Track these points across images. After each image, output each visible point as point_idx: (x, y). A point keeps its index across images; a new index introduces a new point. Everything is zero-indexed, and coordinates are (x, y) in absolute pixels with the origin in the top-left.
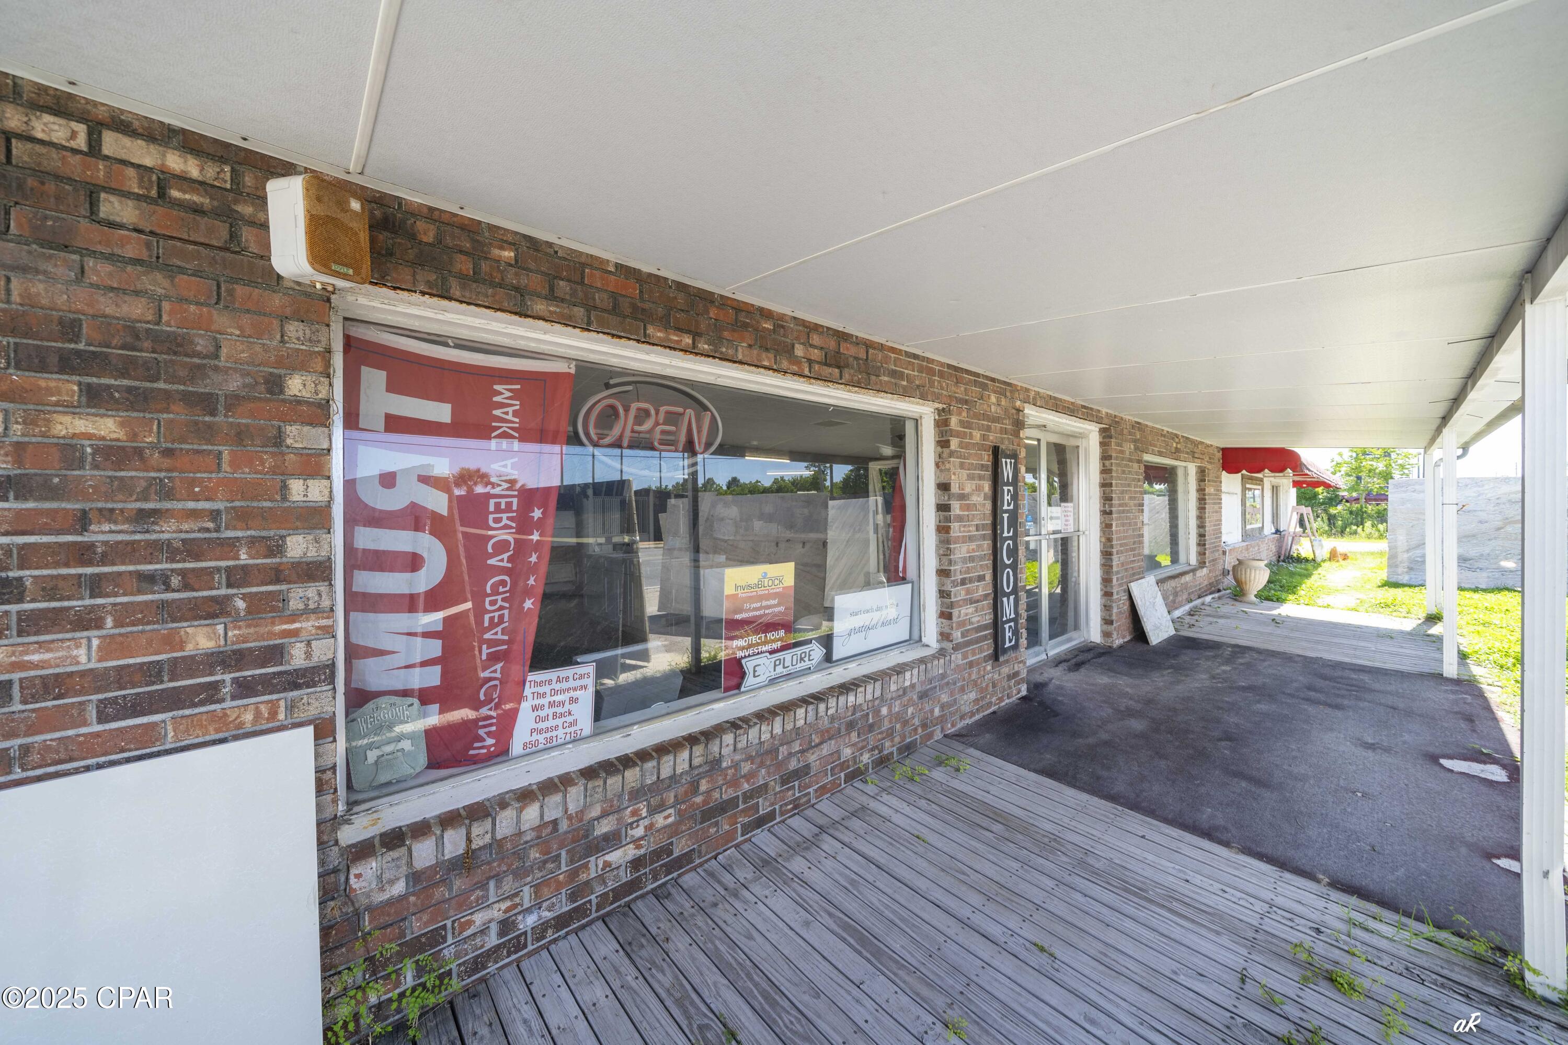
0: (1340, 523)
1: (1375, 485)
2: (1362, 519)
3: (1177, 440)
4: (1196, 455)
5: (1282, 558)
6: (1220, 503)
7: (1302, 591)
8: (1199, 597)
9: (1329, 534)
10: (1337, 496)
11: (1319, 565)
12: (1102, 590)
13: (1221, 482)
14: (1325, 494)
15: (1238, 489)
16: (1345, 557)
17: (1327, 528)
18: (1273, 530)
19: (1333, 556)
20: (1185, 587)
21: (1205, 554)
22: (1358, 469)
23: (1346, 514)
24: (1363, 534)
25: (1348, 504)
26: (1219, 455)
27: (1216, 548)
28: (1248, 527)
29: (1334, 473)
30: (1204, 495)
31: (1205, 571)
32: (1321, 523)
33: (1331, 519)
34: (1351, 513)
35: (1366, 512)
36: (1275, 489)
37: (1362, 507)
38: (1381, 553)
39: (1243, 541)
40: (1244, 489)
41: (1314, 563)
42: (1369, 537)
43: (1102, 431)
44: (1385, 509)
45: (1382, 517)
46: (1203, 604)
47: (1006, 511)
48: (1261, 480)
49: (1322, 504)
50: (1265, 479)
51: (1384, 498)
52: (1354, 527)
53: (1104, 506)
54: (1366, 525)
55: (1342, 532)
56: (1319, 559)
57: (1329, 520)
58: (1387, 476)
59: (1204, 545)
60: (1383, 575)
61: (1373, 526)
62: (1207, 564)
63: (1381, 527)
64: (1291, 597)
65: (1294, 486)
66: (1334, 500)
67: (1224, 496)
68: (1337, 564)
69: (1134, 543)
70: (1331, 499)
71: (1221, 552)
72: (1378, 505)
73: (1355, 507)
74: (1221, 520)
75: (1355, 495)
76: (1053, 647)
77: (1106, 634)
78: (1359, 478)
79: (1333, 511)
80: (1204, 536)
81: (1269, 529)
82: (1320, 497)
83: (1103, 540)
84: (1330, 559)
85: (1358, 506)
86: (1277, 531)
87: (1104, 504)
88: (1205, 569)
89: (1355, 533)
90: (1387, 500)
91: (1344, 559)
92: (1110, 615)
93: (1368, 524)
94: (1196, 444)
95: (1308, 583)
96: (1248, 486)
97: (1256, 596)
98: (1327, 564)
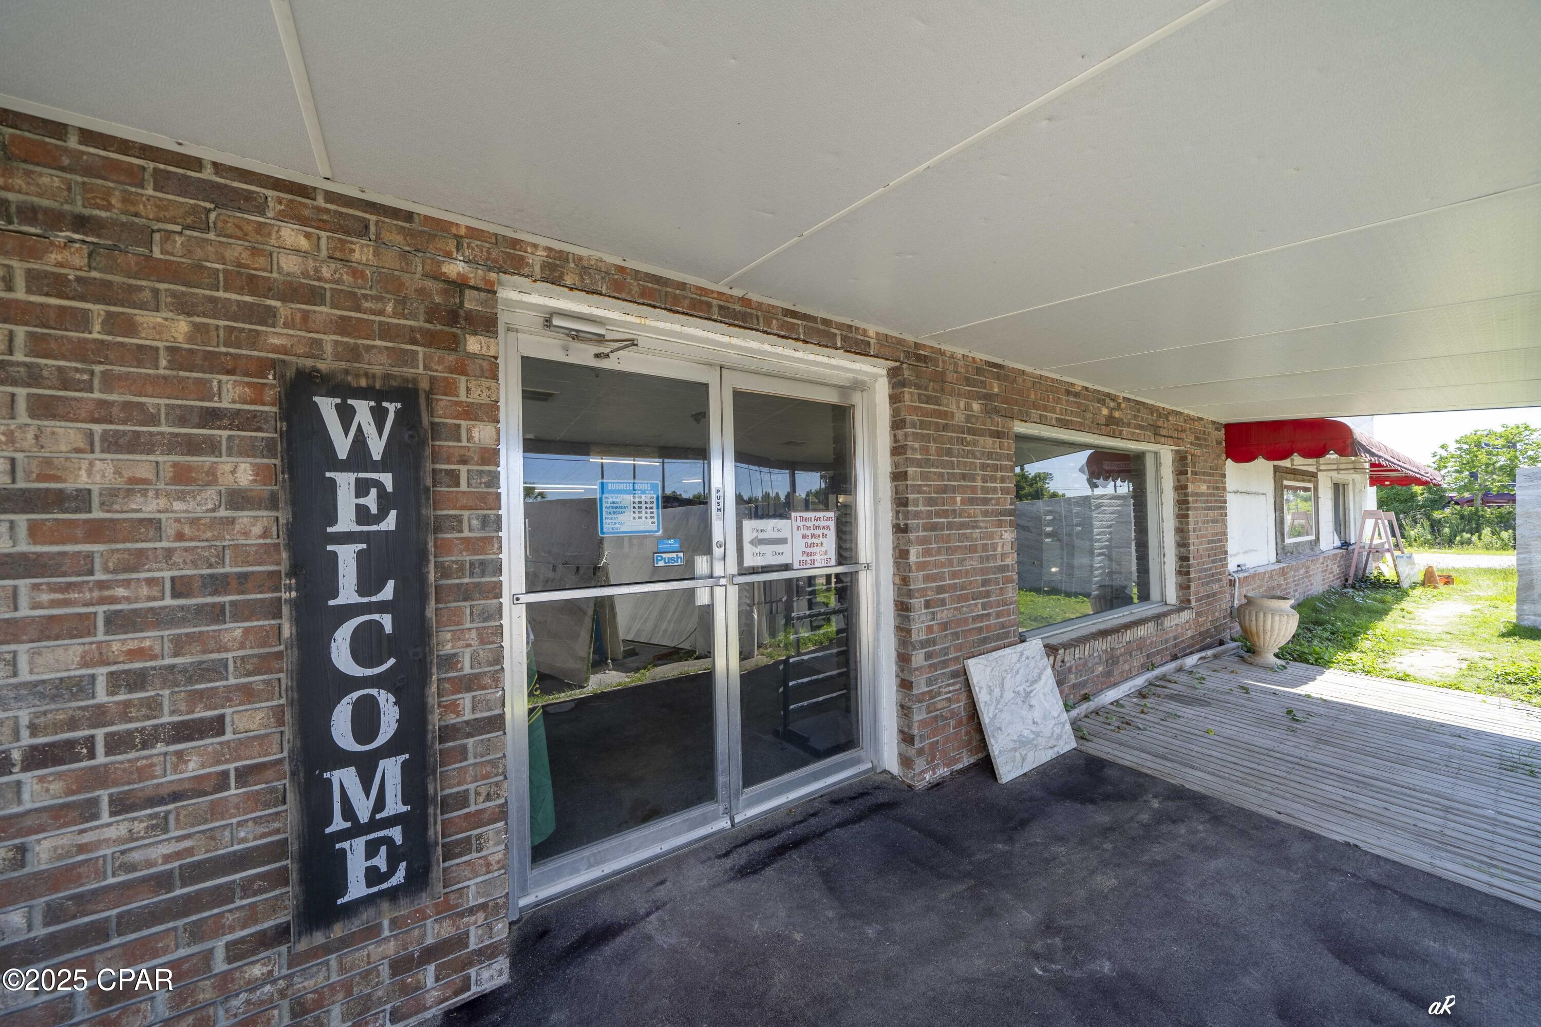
0: (1447, 530)
1: (1495, 484)
2: (1478, 524)
3: (1112, 404)
4: (1163, 432)
5: (1350, 581)
6: (1225, 508)
7: (1365, 643)
8: (1175, 658)
9: (1432, 544)
10: (1442, 497)
11: (1405, 593)
12: (897, 676)
13: (1224, 476)
14: (1426, 495)
15: (1268, 486)
16: (1448, 580)
17: (1429, 537)
18: (1338, 543)
19: (1429, 579)
20: (1140, 644)
21: (1188, 587)
22: (1471, 464)
23: (1455, 519)
24: (1480, 544)
25: (1458, 507)
26: (1222, 434)
27: (1214, 578)
28: (1288, 541)
29: (1439, 469)
30: (1186, 495)
31: (1185, 615)
32: (1421, 530)
33: (1435, 526)
34: (1462, 517)
35: (1483, 516)
36: (1339, 489)
37: (1477, 509)
38: (1505, 573)
39: (1278, 561)
40: (1279, 490)
41: (1395, 589)
42: (1488, 547)
43: (893, 374)
44: (1510, 513)
45: (1506, 522)
46: (1180, 670)
47: (347, 538)
48: (1313, 476)
49: (1422, 507)
50: (1320, 475)
51: (1512, 499)
52: (1466, 536)
53: (897, 518)
54: (1484, 532)
55: (1450, 542)
56: (1405, 585)
57: (1432, 526)
58: (1510, 471)
59: (1188, 573)
60: (1509, 614)
61: (1493, 533)
62: (1193, 603)
63: (1505, 535)
64: (1341, 656)
65: (1372, 484)
66: (1439, 500)
67: (1229, 497)
68: (1435, 592)
69: (985, 583)
70: (1434, 501)
71: (1225, 582)
72: (1499, 507)
73: (1467, 510)
74: (1225, 534)
75: (1467, 495)
76: (750, 804)
77: (906, 762)
78: (1474, 475)
79: (1437, 515)
80: (1187, 559)
81: (1329, 541)
82: (1420, 498)
83: (898, 581)
84: (1423, 584)
85: (1473, 509)
86: (1345, 544)
87: (898, 512)
88: (1186, 613)
89: (1469, 542)
90: (1514, 501)
91: (1447, 583)
92: (910, 727)
93: (1486, 531)
94: (1165, 414)
95: (1383, 626)
96: (1286, 483)
97: (1276, 656)
98: (1419, 591)
